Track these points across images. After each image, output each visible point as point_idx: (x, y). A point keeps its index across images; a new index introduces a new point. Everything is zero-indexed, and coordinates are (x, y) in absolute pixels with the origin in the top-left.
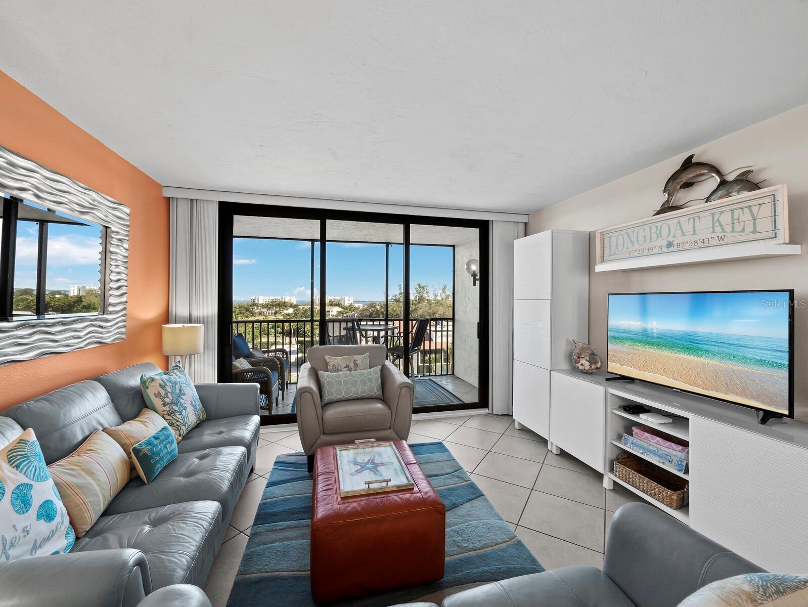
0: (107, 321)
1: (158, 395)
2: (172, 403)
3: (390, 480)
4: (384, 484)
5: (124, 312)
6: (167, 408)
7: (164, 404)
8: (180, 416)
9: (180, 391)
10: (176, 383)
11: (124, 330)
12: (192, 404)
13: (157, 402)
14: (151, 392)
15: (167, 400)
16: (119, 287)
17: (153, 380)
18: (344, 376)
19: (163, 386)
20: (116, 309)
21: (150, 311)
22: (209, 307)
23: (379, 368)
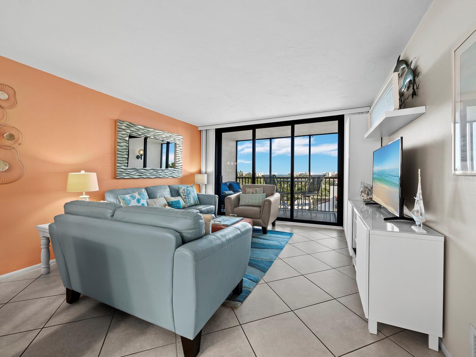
1: (182, 192)
2: (186, 196)
3: (221, 222)
4: (219, 223)
5: (181, 169)
6: (184, 197)
7: (184, 195)
8: (188, 200)
9: (190, 193)
10: (188, 190)
11: (180, 174)
12: (193, 198)
13: (182, 194)
14: (181, 191)
15: (184, 194)
16: (179, 161)
17: (181, 188)
18: (248, 196)
19: (184, 190)
20: (178, 167)
21: (193, 169)
22: (211, 168)
23: (265, 194)
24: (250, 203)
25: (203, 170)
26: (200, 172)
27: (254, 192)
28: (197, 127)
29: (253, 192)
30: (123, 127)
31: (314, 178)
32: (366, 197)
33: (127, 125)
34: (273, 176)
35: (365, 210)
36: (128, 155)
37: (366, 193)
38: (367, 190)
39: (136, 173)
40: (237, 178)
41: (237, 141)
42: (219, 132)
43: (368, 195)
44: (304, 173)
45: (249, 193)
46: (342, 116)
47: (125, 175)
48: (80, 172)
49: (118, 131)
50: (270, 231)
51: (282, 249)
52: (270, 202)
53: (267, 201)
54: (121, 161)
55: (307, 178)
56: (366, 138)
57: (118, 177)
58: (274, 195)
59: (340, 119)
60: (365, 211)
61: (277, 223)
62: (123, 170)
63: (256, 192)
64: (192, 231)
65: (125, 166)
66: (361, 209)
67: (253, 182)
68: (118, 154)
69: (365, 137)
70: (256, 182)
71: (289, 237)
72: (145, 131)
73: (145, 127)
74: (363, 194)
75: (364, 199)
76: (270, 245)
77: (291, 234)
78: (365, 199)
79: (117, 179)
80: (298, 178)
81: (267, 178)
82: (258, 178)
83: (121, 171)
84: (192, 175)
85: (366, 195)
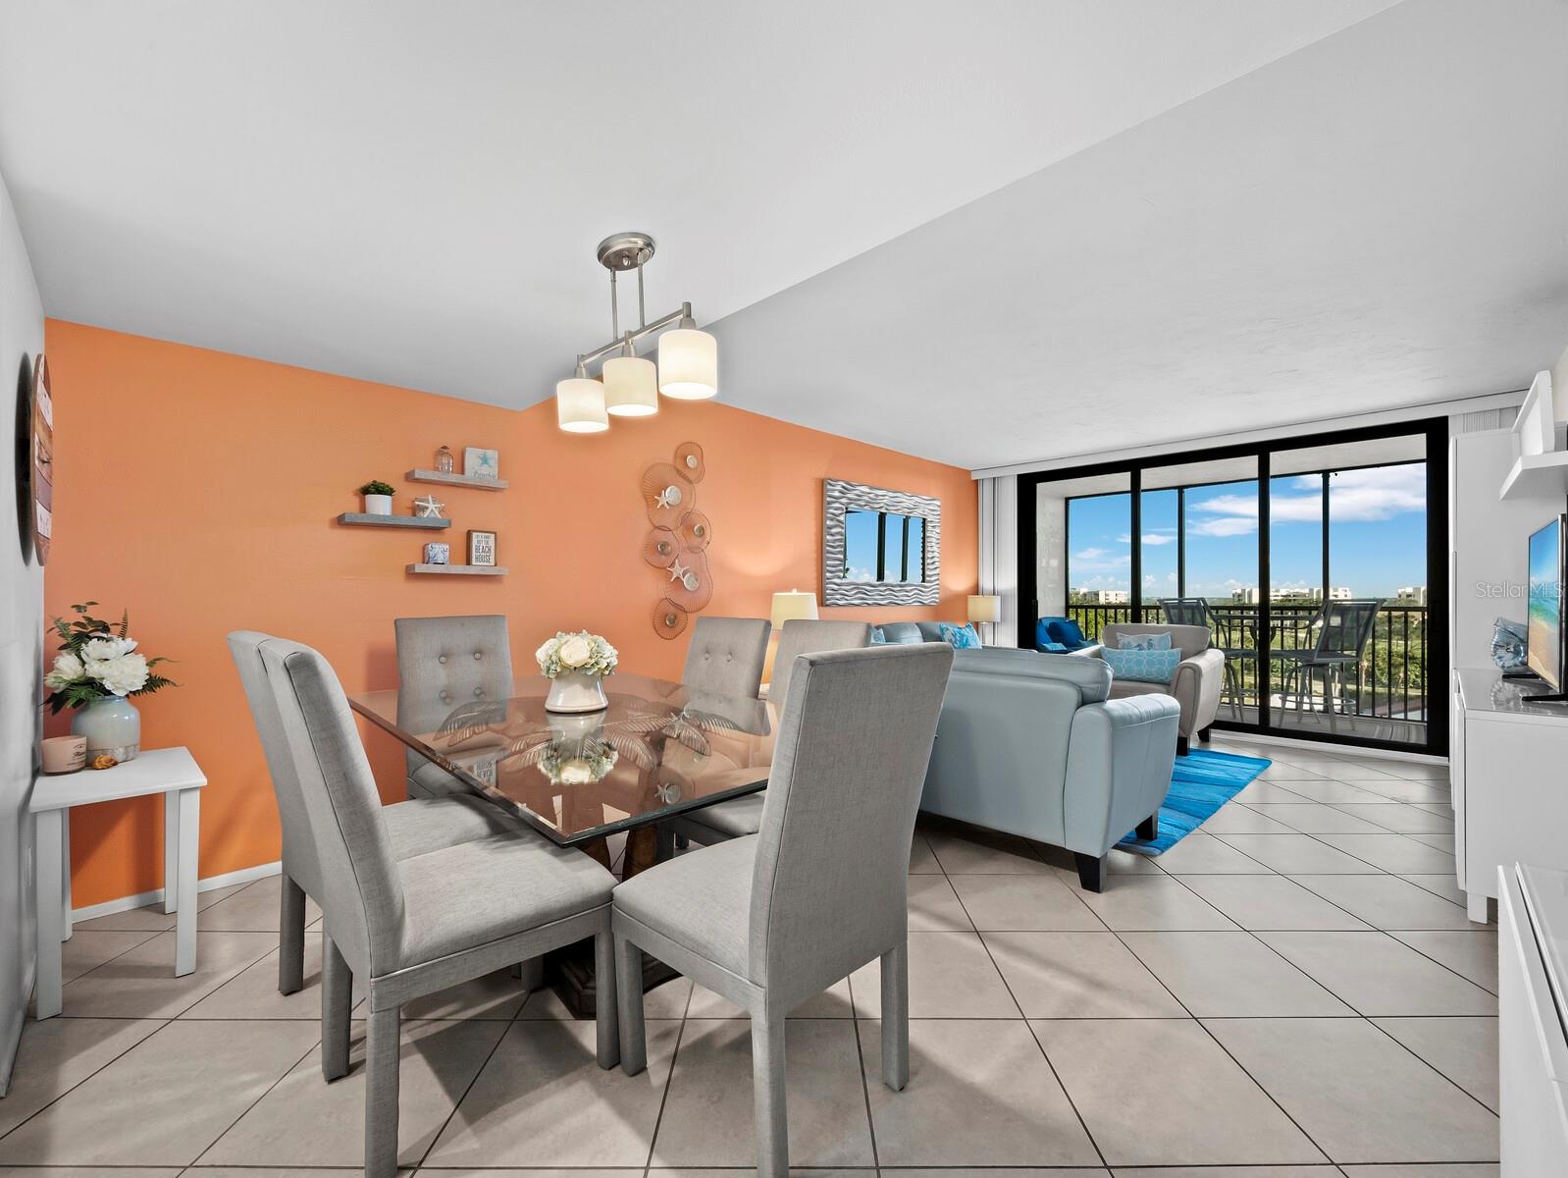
0: (926, 587)
5: (937, 582)
11: (937, 596)
14: (947, 637)
16: (933, 563)
17: (948, 629)
18: (1128, 654)
19: (954, 636)
20: (932, 579)
21: (959, 583)
22: (1009, 581)
23: (1178, 650)
24: (1134, 675)
25: (986, 584)
26: (976, 590)
27: (1145, 645)
28: (968, 473)
29: (1139, 645)
30: (837, 494)
31: (1341, 609)
32: (1509, 661)
33: (843, 487)
34: (1198, 603)
35: (1510, 696)
36: (845, 553)
37: (1512, 650)
38: (1514, 641)
39: (856, 594)
40: (1068, 607)
41: (1067, 500)
42: (1027, 485)
43: (1517, 653)
44: (1307, 591)
45: (1128, 646)
46: (1443, 421)
47: (838, 597)
48: (790, 591)
49: (829, 503)
50: (1195, 750)
51: (1242, 788)
52: (1197, 672)
53: (1190, 668)
54: (833, 566)
55: (1316, 608)
56: (1504, 498)
57: (828, 602)
58: (1204, 654)
59: (1436, 431)
60: (1508, 701)
61: (1214, 734)
62: (836, 587)
63: (1150, 645)
64: (1096, 685)
65: (839, 578)
66: (1495, 696)
67: (1136, 618)
68: (829, 552)
69: (1501, 497)
70: (1144, 618)
71: (1258, 767)
72: (871, 495)
73: (871, 488)
74: (1501, 652)
75: (1503, 667)
76: (1202, 777)
77: (1265, 763)
78: (1506, 665)
79: (827, 605)
80: (1282, 609)
81: (1174, 607)
82: (1148, 608)
83: (833, 590)
84: (961, 599)
85: (1510, 655)
